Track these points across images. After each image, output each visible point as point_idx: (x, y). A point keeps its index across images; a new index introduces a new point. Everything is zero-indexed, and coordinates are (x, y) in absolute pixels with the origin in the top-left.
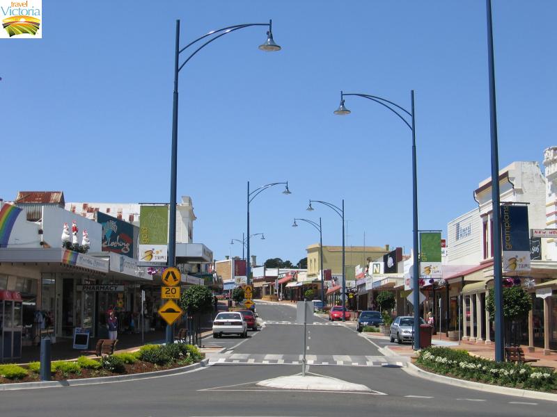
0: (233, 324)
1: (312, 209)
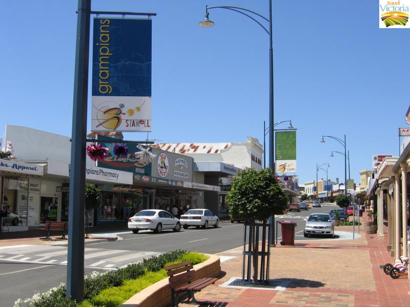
0: (194, 218)
1: (324, 141)
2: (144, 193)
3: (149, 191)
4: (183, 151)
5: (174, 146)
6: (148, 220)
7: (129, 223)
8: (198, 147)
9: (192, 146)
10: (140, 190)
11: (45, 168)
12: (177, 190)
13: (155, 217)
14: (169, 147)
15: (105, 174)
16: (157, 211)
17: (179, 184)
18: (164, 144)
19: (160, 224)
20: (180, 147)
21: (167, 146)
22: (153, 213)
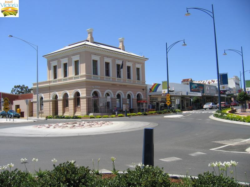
2: (203, 98)
3: (204, 98)
4: (209, 83)
5: (205, 81)
6: (209, 106)
7: (204, 107)
8: (214, 81)
9: (212, 81)
10: (202, 98)
11: (182, 94)
12: (213, 97)
13: (211, 105)
14: (204, 82)
15: (195, 94)
16: (211, 103)
17: (214, 95)
18: (202, 81)
19: (212, 107)
20: (208, 81)
21: (203, 81)
22: (210, 104)
